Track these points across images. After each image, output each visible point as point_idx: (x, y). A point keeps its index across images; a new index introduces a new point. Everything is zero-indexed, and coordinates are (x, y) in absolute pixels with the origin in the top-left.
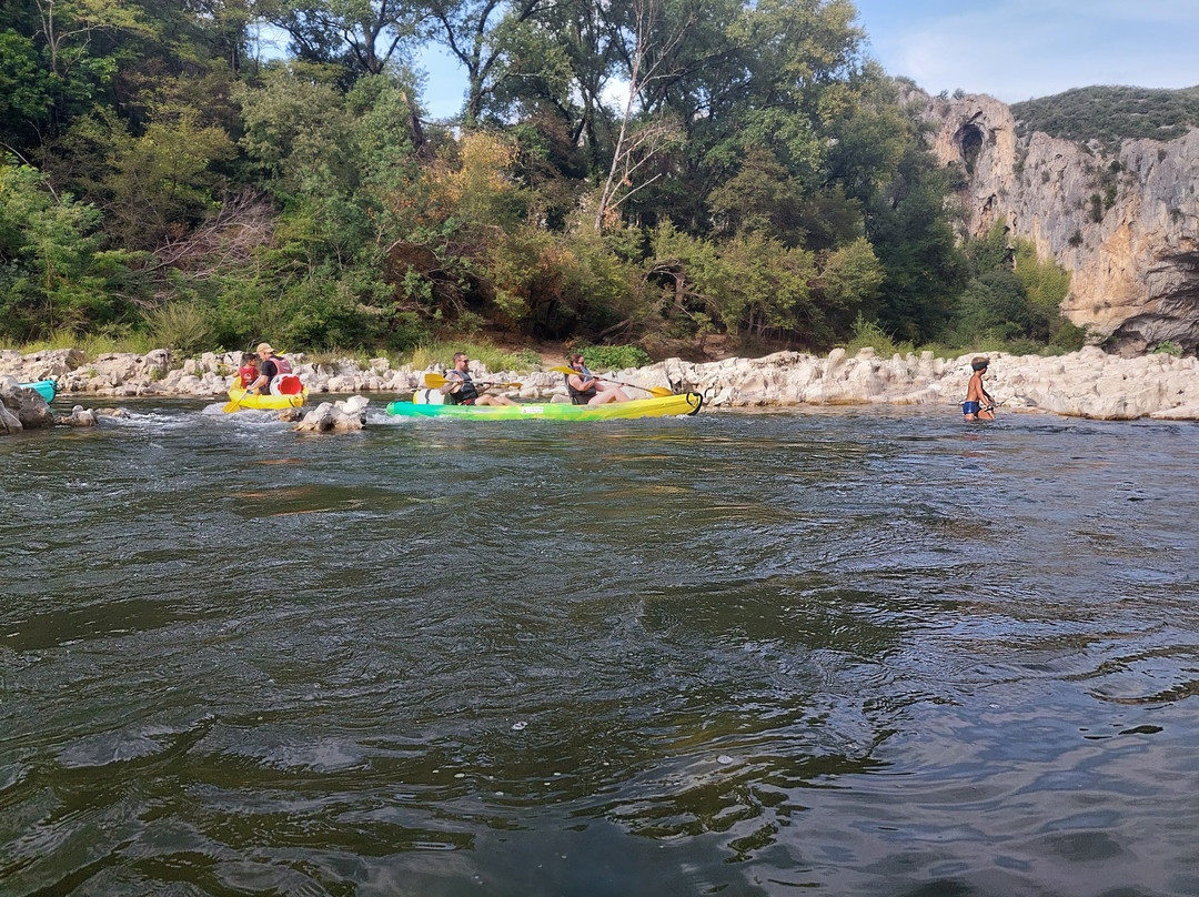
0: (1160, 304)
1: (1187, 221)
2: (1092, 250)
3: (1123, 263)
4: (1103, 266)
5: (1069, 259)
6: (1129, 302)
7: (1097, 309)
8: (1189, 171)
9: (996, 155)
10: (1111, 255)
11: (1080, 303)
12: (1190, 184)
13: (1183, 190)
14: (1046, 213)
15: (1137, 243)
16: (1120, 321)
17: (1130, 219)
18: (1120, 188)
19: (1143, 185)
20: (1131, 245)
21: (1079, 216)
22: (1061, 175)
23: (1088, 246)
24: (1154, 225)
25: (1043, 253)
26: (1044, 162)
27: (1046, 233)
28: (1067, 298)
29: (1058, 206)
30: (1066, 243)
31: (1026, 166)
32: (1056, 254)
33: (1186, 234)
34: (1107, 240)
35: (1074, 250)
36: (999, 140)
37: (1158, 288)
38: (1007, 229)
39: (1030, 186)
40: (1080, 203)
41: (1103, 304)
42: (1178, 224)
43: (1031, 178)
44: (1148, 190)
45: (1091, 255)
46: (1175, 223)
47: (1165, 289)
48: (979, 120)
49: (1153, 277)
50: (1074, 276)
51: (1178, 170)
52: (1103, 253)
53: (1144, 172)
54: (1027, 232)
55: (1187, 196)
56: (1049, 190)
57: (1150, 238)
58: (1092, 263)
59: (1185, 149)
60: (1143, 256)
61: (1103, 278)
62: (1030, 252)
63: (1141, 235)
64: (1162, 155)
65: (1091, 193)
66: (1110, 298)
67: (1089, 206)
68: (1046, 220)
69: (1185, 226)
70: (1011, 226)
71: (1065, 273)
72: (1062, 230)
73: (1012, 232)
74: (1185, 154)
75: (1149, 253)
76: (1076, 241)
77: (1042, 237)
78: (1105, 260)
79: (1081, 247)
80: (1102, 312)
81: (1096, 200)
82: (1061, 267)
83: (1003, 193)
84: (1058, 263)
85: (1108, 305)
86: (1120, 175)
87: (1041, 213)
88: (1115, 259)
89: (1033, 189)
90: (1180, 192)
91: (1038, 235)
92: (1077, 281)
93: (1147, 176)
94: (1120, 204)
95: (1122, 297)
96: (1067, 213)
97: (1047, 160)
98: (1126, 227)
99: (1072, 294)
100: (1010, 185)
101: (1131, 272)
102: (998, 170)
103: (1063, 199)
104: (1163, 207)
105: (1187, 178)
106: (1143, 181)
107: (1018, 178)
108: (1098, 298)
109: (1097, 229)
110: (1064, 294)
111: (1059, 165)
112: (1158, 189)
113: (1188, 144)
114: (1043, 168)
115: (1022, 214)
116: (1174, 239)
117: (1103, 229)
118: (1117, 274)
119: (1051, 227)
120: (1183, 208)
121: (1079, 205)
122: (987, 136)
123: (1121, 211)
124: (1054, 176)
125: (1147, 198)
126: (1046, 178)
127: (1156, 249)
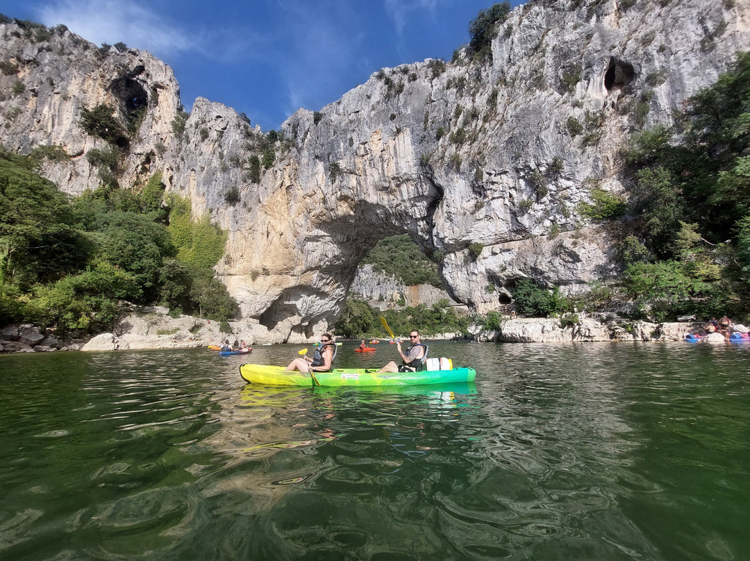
0: (315, 276)
1: (346, 178)
2: (250, 210)
3: (282, 227)
4: (262, 229)
5: (226, 217)
6: (287, 271)
7: (255, 275)
8: (347, 125)
9: (157, 114)
10: (269, 217)
11: (238, 267)
12: (349, 137)
13: (342, 144)
14: (203, 169)
15: (295, 207)
16: (278, 290)
17: (287, 183)
18: (278, 154)
19: (299, 150)
20: (289, 209)
21: (237, 174)
22: (221, 134)
23: (245, 205)
24: (312, 186)
25: (198, 211)
26: (204, 122)
27: (202, 189)
28: (222, 261)
29: (216, 163)
30: (223, 200)
31: (187, 126)
32: (211, 211)
33: (346, 192)
34: (265, 200)
35: (231, 209)
36: (161, 98)
37: (314, 258)
38: (163, 187)
39: (188, 142)
40: (238, 161)
41: (261, 271)
42: (337, 182)
43: (191, 136)
44: (305, 153)
45: (248, 216)
46: (333, 182)
47: (320, 260)
48: (141, 77)
49: (310, 245)
50: (231, 236)
51: (336, 126)
52: (261, 215)
53: (301, 135)
54: (182, 188)
55: (346, 149)
56: (207, 148)
57: (308, 200)
58: (248, 224)
59: (341, 107)
60: (301, 220)
61: (261, 241)
62: (184, 209)
63: (299, 198)
64: (317, 118)
65: (249, 154)
66: (268, 265)
67: (248, 166)
68: (202, 176)
69: (344, 183)
70: (167, 183)
71: (220, 232)
72: (218, 187)
73: (167, 189)
74: (341, 111)
75: (307, 218)
76: (233, 198)
77: (198, 194)
78: (263, 223)
79: (239, 206)
80: (260, 279)
81: (254, 161)
82: (216, 226)
83: (162, 149)
84: (213, 221)
85: (266, 272)
86: (278, 143)
87: (197, 169)
88: (273, 221)
89: (192, 146)
90: (339, 147)
91: (193, 192)
92: (233, 244)
93: (303, 140)
94: (279, 166)
95: (280, 264)
96: (225, 169)
97: (207, 120)
98: (284, 191)
99: (228, 257)
100: (170, 142)
101: (289, 237)
102: (157, 128)
103: (221, 156)
104: (320, 166)
105: (345, 131)
106: (300, 145)
107: (178, 136)
108: (256, 263)
109: (255, 190)
110: (219, 255)
111: (219, 125)
112: (316, 148)
113: (344, 102)
114: (203, 126)
115: (178, 168)
116: (332, 200)
117: (261, 189)
118: (275, 239)
119: (207, 182)
120: (342, 164)
122: (149, 93)
123: (279, 173)
124: (213, 135)
125: (304, 161)
126: (205, 134)
127: (313, 214)
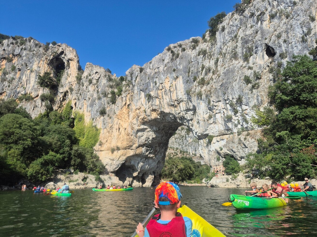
0: (143, 149)
1: (154, 100)
2: (110, 118)
3: (125, 125)
4: (116, 126)
5: (99, 123)
6: (129, 147)
7: (113, 151)
8: (154, 75)
9: (69, 73)
10: (119, 120)
11: (105, 147)
12: (154, 81)
13: (152, 84)
14: (89, 99)
15: (132, 115)
16: (124, 158)
17: (128, 103)
18: (124, 89)
19: (134, 86)
20: (129, 116)
21: (105, 100)
22: (98, 80)
23: (108, 115)
24: (139, 104)
25: (87, 120)
26: (90, 75)
27: (89, 109)
28: (98, 144)
29: (95, 96)
30: (98, 114)
31: (82, 77)
32: (93, 119)
33: (154, 107)
34: (118, 112)
35: (102, 118)
36: (71, 65)
37: (142, 140)
38: (72, 108)
39: (83, 86)
40: (105, 94)
41: (116, 148)
42: (150, 102)
43: (84, 82)
44: (136, 88)
45: (110, 121)
46: (149, 102)
47: (145, 141)
48: (63, 56)
49: (140, 134)
50: (102, 131)
51: (149, 75)
52: (116, 120)
53: (134, 79)
54: (80, 109)
55: (154, 87)
56: (91, 88)
57: (138, 111)
58: (111, 125)
59: (151, 65)
60: (135, 121)
61: (115, 133)
62: (81, 119)
63: (134, 110)
64: (141, 70)
65: (110, 90)
66: (119, 145)
67: (110, 96)
68: (89, 102)
69: (153, 103)
70: (74, 106)
71: (97, 130)
72: (96, 107)
73: (74, 109)
74: (151, 67)
75: (137, 120)
76: (103, 113)
77: (87, 111)
78: (117, 124)
79: (106, 116)
80: (115, 152)
81: (113, 93)
82: (95, 126)
83: (71, 90)
84: (94, 124)
85: (118, 149)
86: (124, 83)
87: (87, 99)
88: (121, 123)
89: (85, 87)
90: (150, 85)
91: (85, 110)
92: (103, 135)
93: (135, 81)
94: (124, 95)
95: (125, 144)
96: (99, 99)
97: (91, 74)
98: (126, 107)
99: (101, 142)
100: (75, 87)
101: (129, 130)
102: (69, 79)
103: (98, 92)
104: (143, 94)
105: (153, 78)
106: (134, 84)
107: (79, 83)
108: (113, 144)
109: (113, 107)
110: (96, 141)
111: (96, 77)
112: (140, 86)
113: (153, 63)
114: (90, 77)
115: (79, 99)
116: (148, 111)
117: (116, 107)
118: (122, 131)
119: (92, 105)
120: (152, 94)
121: (105, 95)
122: (66, 63)
123: (124, 98)
124: (94, 81)
125: (136, 92)
126: (90, 82)
127: (140, 118)
